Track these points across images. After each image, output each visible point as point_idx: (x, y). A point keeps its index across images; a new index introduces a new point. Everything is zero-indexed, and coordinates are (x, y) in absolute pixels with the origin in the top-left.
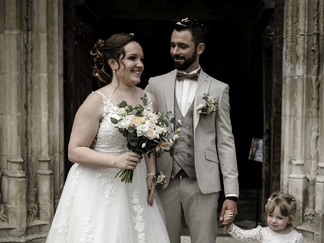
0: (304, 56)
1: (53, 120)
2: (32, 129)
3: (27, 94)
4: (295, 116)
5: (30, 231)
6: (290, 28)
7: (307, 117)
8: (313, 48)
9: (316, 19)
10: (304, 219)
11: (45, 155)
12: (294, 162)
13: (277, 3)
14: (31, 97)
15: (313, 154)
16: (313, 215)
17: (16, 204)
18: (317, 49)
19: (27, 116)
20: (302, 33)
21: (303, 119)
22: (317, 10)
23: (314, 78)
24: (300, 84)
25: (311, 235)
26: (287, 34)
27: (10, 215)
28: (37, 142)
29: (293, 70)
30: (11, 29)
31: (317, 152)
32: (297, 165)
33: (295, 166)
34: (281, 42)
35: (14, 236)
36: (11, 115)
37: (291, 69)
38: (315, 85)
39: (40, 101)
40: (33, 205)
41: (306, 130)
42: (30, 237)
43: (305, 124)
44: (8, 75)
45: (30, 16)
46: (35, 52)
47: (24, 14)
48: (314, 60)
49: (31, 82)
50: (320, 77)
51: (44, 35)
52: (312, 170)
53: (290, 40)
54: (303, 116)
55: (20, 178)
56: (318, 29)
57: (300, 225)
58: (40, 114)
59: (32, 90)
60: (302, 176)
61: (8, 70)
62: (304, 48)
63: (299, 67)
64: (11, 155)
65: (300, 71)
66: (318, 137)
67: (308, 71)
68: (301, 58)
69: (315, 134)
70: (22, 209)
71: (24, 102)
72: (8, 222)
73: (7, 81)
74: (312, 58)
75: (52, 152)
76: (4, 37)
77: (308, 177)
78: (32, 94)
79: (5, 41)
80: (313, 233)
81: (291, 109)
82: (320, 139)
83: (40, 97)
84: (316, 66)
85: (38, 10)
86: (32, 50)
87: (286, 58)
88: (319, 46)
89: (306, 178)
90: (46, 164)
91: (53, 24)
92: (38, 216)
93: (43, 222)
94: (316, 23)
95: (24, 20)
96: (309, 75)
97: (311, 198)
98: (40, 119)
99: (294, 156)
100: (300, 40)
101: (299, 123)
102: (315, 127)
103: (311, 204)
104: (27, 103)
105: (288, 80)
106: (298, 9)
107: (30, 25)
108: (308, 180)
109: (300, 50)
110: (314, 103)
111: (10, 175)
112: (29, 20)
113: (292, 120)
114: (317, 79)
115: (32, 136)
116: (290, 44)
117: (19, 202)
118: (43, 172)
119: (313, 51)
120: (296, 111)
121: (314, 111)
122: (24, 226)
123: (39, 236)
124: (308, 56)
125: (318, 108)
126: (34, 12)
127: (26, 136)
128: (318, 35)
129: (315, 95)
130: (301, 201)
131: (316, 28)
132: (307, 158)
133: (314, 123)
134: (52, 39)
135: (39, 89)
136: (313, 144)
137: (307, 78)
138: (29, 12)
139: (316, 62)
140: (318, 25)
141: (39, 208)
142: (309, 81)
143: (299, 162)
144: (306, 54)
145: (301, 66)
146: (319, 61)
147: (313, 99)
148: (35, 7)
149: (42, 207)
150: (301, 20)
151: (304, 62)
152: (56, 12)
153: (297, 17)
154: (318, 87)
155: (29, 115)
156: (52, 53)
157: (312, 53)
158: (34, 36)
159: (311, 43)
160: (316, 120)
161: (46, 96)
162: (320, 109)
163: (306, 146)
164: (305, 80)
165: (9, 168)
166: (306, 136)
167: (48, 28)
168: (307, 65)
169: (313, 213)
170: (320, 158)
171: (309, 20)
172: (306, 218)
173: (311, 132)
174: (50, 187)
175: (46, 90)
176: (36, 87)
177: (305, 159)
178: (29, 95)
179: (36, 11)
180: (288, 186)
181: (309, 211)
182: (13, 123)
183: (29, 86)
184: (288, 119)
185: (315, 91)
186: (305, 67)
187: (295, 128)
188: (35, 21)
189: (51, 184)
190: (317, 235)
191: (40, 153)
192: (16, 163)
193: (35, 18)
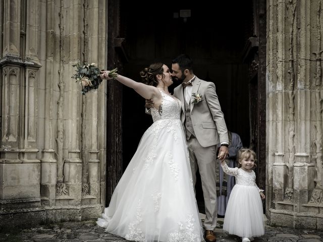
0: (283, 77)
1: (100, 125)
2: (85, 131)
3: (83, 106)
4: (276, 120)
5: (83, 203)
6: (271, 58)
7: (285, 121)
8: (289, 71)
9: (291, 50)
10: (285, 196)
11: (94, 148)
12: (276, 154)
13: (261, 42)
14: (86, 108)
15: (291, 148)
16: (292, 193)
17: (75, 182)
18: (292, 71)
19: (82, 121)
20: (281, 60)
21: (282, 122)
22: (292, 44)
23: (290, 92)
24: (280, 97)
25: (291, 207)
26: (269, 62)
27: (70, 190)
28: (89, 140)
29: (275, 87)
30: (74, 60)
31: (294, 147)
32: (279, 155)
33: (277, 157)
34: (265, 70)
35: (72, 205)
36: (72, 119)
37: (273, 87)
38: (291, 98)
39: (92, 111)
40: (85, 184)
41: (285, 130)
42: (84, 207)
43: (284, 126)
44: (71, 92)
45: (86, 52)
47: (82, 51)
48: (290, 79)
49: (86, 97)
50: (295, 92)
52: (291, 160)
53: (271, 66)
54: (282, 120)
55: (78, 163)
56: (292, 57)
57: (282, 201)
58: (91, 120)
59: (86, 103)
60: (283, 164)
61: (71, 88)
62: (283, 71)
64: (71, 148)
65: (280, 87)
66: (294, 136)
67: (286, 87)
68: (280, 78)
69: (292, 133)
70: (79, 185)
71: (81, 111)
72: (69, 195)
73: (70, 96)
74: (288, 78)
75: (99, 147)
76: (69, 66)
77: (288, 165)
78: (86, 106)
79: (69, 69)
80: (293, 206)
81: (273, 115)
82: (296, 137)
83: (92, 108)
84: (292, 83)
87: (269, 79)
88: (293, 69)
89: (285, 165)
90: (96, 155)
91: (101, 58)
92: (89, 192)
93: (92, 197)
94: (290, 53)
95: (82, 55)
96: (286, 90)
97: (290, 180)
98: (92, 123)
99: (276, 150)
100: (280, 65)
101: (280, 125)
102: (292, 128)
103: (290, 185)
104: (82, 112)
105: (271, 95)
106: (277, 43)
107: (86, 58)
108: (287, 167)
109: (280, 72)
110: (291, 110)
111: (71, 161)
112: (85, 55)
113: (275, 123)
114: (293, 93)
115: (86, 136)
116: (271, 69)
117: (77, 180)
118: (93, 161)
119: (289, 73)
120: (277, 116)
121: (291, 117)
122: (80, 197)
123: (90, 206)
124: (285, 76)
125: (294, 114)
127: (81, 135)
128: (293, 61)
129: (291, 105)
130: (283, 182)
131: (291, 56)
132: (286, 151)
133: (291, 125)
135: (91, 102)
136: (290, 140)
137: (285, 92)
138: (86, 49)
139: (291, 81)
140: (292, 54)
141: (90, 187)
142: (286, 95)
143: (280, 153)
144: (284, 75)
145: (280, 84)
146: (294, 80)
147: (290, 108)
148: (90, 46)
149: (92, 186)
150: (280, 50)
151: (282, 81)
152: (104, 49)
153: (277, 48)
154: (294, 98)
155: (84, 121)
157: (288, 74)
159: (287, 67)
160: (292, 123)
161: (96, 107)
162: (296, 115)
163: (285, 141)
164: (284, 94)
165: (70, 157)
166: (285, 135)
167: (98, 60)
168: (285, 83)
169: (292, 192)
170: (296, 150)
171: (285, 50)
172: (286, 195)
173: (289, 132)
174: (98, 171)
175: (97, 103)
176: (89, 101)
177: (285, 152)
178: (84, 107)
179: (90, 49)
180: (272, 173)
181: (289, 190)
182: (73, 125)
183: (84, 100)
184: (271, 123)
185: (291, 102)
186: (283, 84)
187: (276, 128)
188: (90, 56)
189: (98, 169)
190: (296, 206)
191: (91, 147)
192: (75, 153)
193: (90, 54)
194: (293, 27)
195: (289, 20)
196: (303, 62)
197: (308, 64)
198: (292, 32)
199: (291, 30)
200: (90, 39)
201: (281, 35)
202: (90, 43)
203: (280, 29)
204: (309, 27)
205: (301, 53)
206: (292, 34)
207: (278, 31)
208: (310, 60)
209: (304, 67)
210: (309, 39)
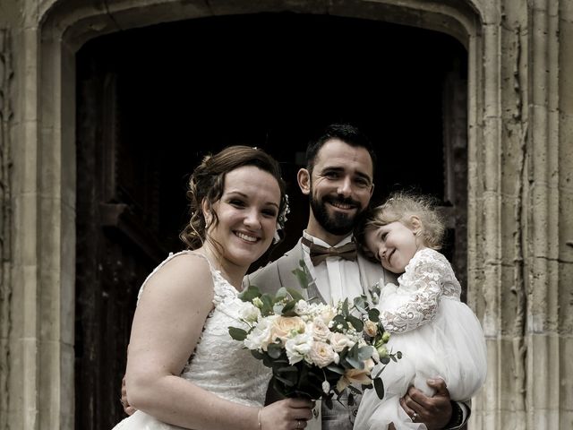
0: (497, 301)
1: (49, 424)
4: (483, 409)
6: (473, 255)
7: (504, 411)
8: (513, 288)
9: (517, 236)
14: (7, 381)
18: (519, 288)
20: (493, 260)
21: (497, 414)
22: (519, 221)
23: (516, 340)
24: (490, 351)
38: (517, 353)
39: (22, 387)
43: (502, 423)
45: (7, 236)
46: (15, 300)
48: (516, 309)
49: (8, 354)
50: (527, 339)
51: (32, 269)
53: (473, 276)
54: (497, 409)
56: (521, 253)
58: (22, 410)
59: (9, 369)
62: (496, 288)
63: (487, 321)
65: (490, 327)
67: (504, 328)
68: (492, 305)
74: (512, 305)
78: (8, 376)
81: (478, 398)
83: (22, 380)
84: (519, 318)
85: (21, 225)
86: (10, 296)
88: (523, 284)
91: (50, 250)
94: (516, 243)
96: (507, 336)
98: (23, 420)
100: (489, 272)
101: (490, 421)
102: (520, 428)
106: (484, 218)
107: (7, 251)
109: (490, 291)
110: (518, 385)
112: (6, 243)
113: (480, 417)
114: (522, 342)
116: (473, 282)
119: (514, 292)
120: (484, 400)
121: (518, 400)
124: (504, 302)
125: (524, 395)
126: (15, 229)
128: (521, 264)
129: (518, 372)
131: (517, 251)
133: (519, 421)
134: (49, 278)
135: (22, 367)
137: (503, 341)
138: (7, 229)
139: (519, 310)
140: (521, 246)
142: (507, 346)
144: (500, 297)
145: (491, 319)
146: (524, 311)
147: (516, 378)
148: (17, 220)
150: (490, 236)
151: (497, 312)
153: (483, 232)
154: (524, 354)
155: (3, 413)
156: (49, 303)
157: (512, 296)
158: (15, 272)
159: (509, 278)
160: (520, 414)
161: (34, 378)
162: (528, 395)
164: (499, 344)
168: (502, 318)
171: (504, 237)
175: (34, 368)
176: (16, 362)
178: (4, 377)
179: (18, 227)
183: (3, 361)
185: (518, 363)
186: (499, 320)
188: (17, 246)
193: (18, 240)
194: (521, 179)
195: (513, 161)
196: (540, 266)
197: (555, 271)
198: (521, 190)
199: (518, 187)
200: (17, 202)
201: (493, 199)
202: (17, 211)
203: (491, 184)
204: (556, 178)
205: (536, 242)
206: (521, 197)
207: (485, 188)
208: (559, 261)
209: (542, 278)
210: (555, 208)
